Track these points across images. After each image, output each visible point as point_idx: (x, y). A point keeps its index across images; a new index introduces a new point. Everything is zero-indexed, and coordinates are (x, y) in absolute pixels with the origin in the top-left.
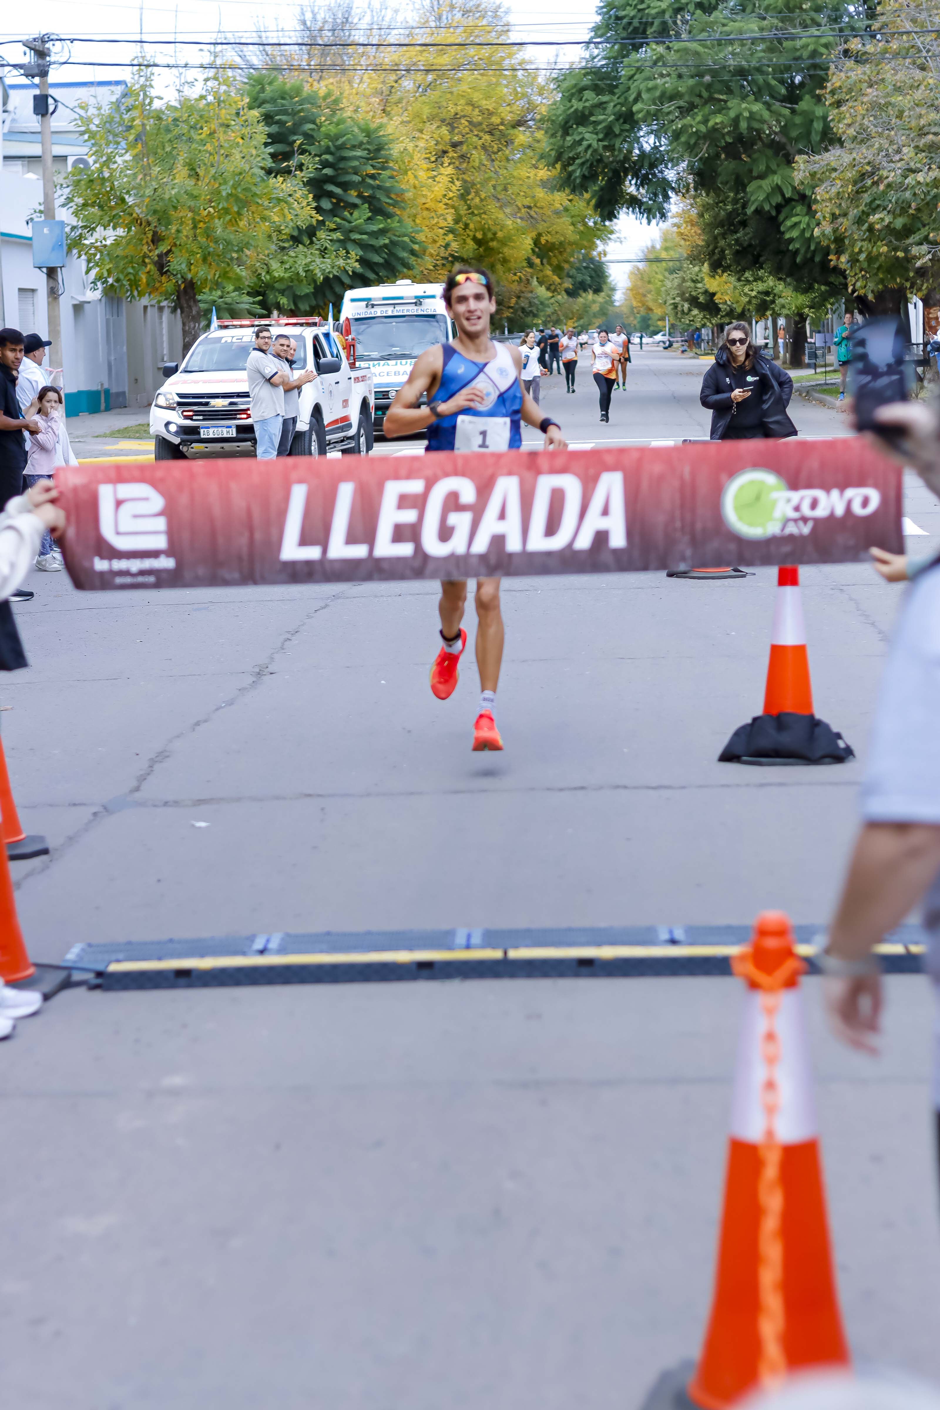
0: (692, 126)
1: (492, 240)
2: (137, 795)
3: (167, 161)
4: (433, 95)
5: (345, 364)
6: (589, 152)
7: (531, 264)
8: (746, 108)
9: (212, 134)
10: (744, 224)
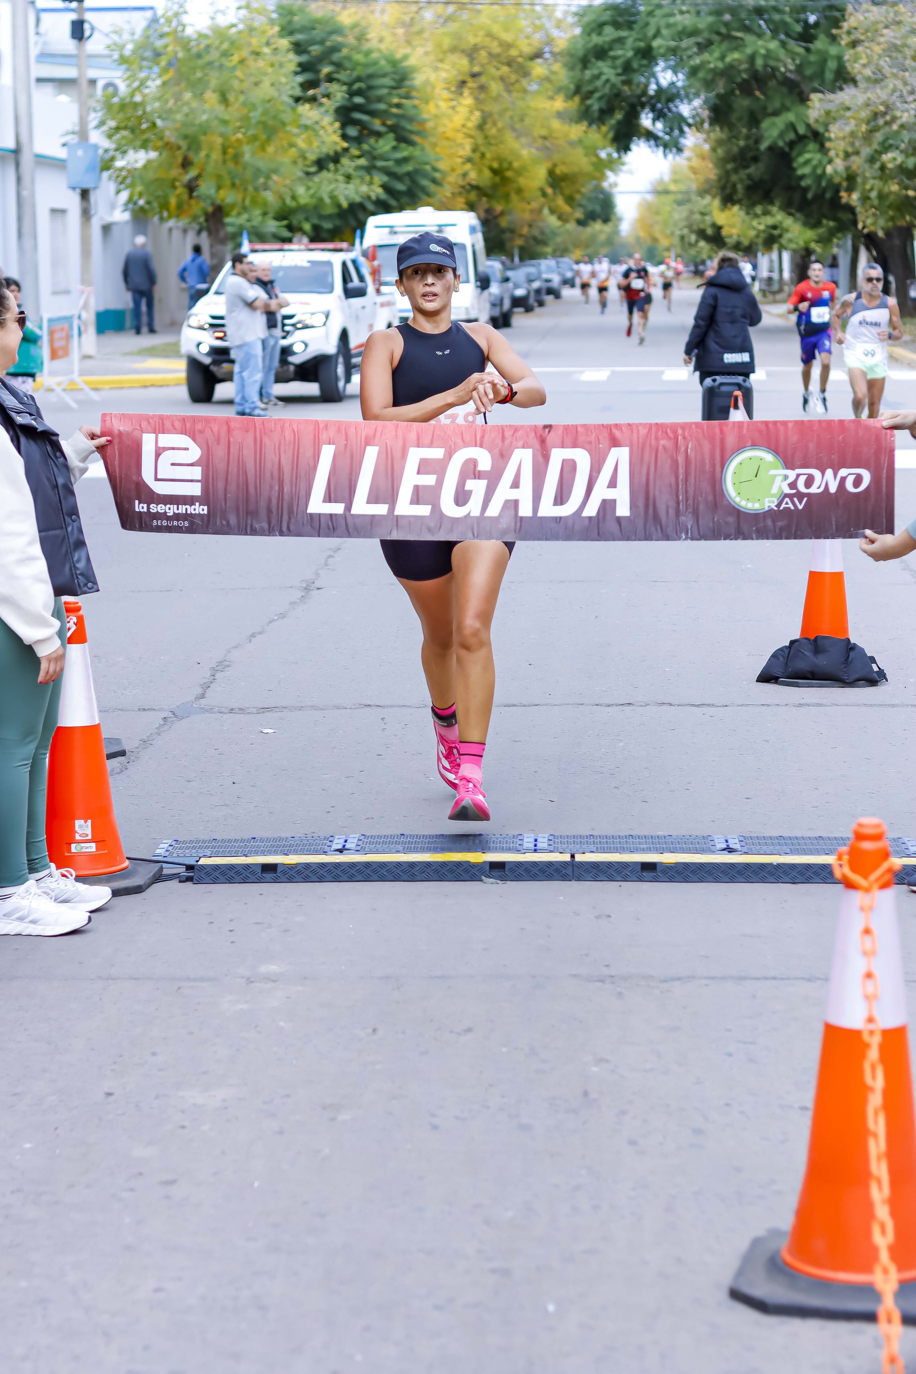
0: (709, 62)
1: (508, 169)
2: (203, 702)
3: (198, 87)
4: (453, 27)
5: (371, 289)
6: (608, 86)
7: (544, 194)
8: (763, 47)
9: (242, 61)
10: (755, 159)
